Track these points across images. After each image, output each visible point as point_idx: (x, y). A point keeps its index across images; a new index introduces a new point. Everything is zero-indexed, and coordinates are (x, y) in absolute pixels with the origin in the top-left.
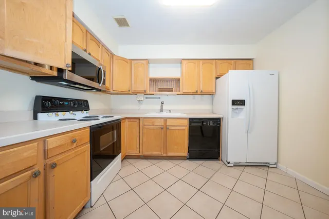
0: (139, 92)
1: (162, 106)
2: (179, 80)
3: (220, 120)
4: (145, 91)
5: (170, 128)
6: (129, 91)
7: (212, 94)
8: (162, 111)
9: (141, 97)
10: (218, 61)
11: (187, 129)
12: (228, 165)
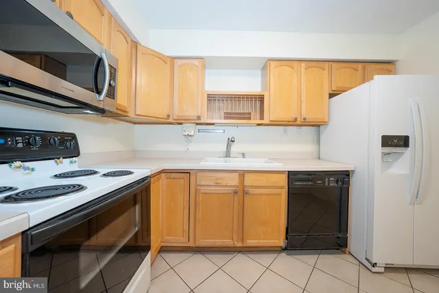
0: (188, 120)
1: (228, 146)
2: (261, 98)
3: (348, 175)
4: (199, 118)
5: (251, 191)
6: (169, 116)
7: (317, 125)
8: (228, 154)
9: (190, 129)
10: (334, 65)
11: (284, 193)
12: (375, 270)
